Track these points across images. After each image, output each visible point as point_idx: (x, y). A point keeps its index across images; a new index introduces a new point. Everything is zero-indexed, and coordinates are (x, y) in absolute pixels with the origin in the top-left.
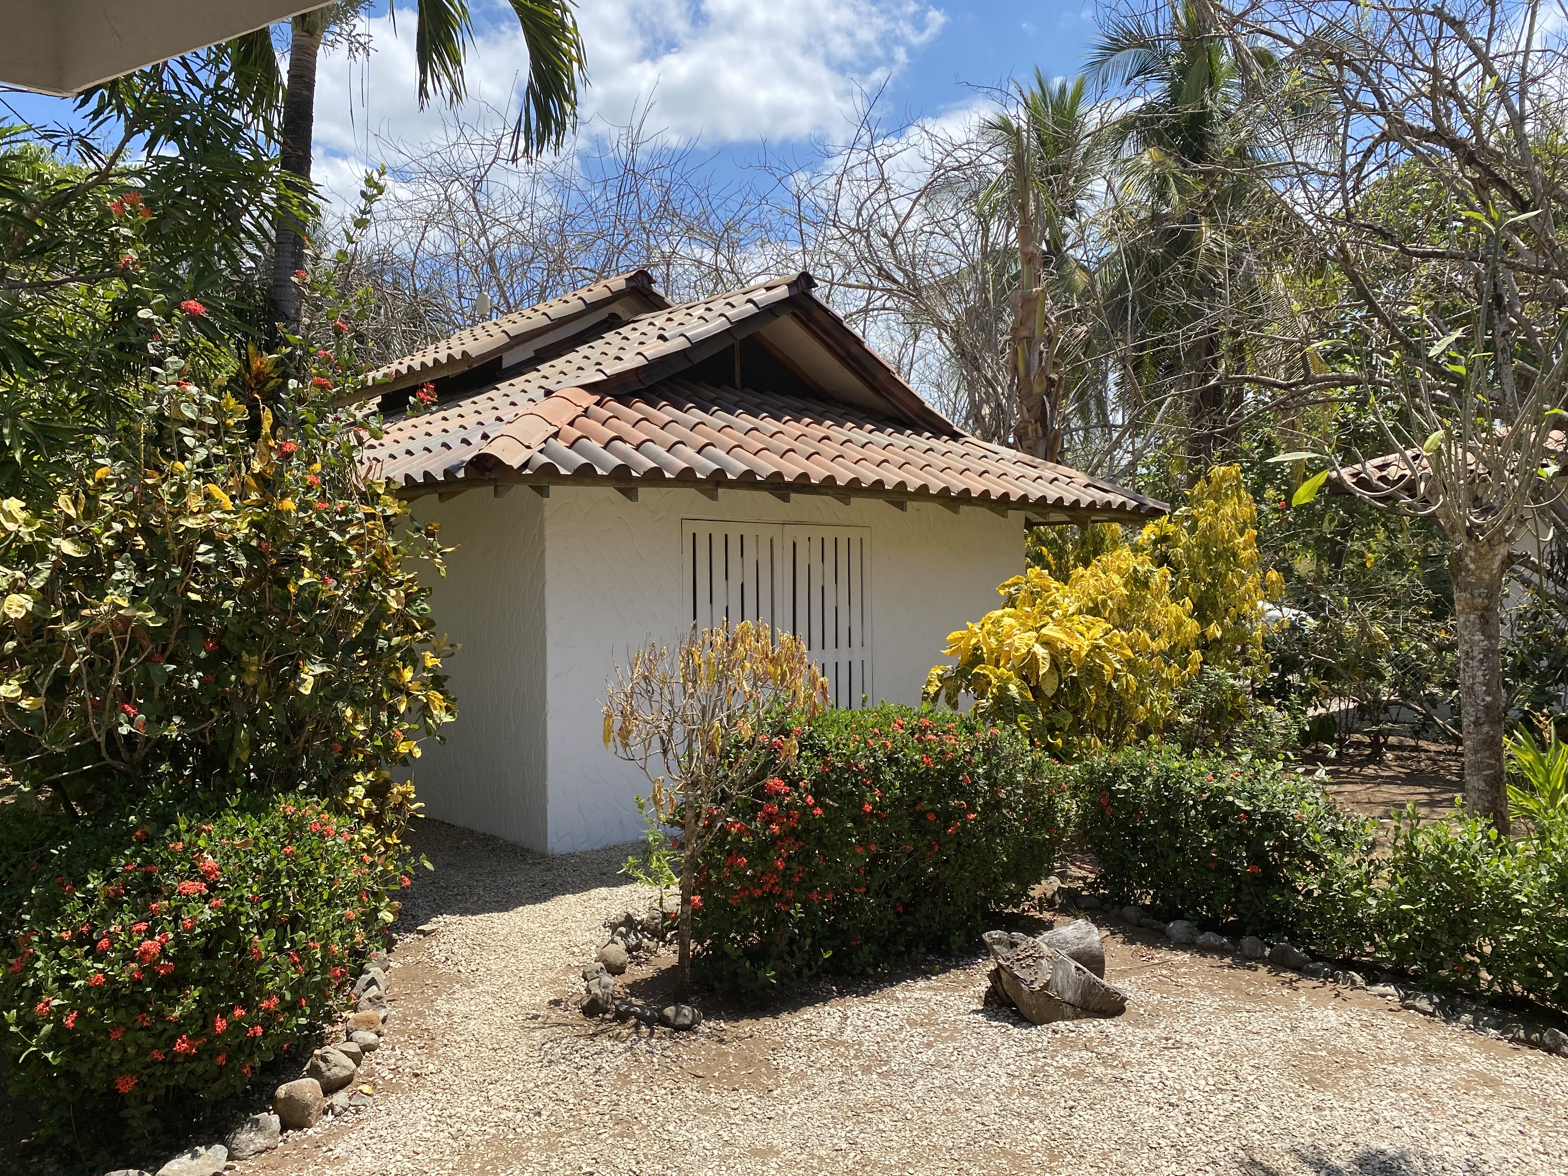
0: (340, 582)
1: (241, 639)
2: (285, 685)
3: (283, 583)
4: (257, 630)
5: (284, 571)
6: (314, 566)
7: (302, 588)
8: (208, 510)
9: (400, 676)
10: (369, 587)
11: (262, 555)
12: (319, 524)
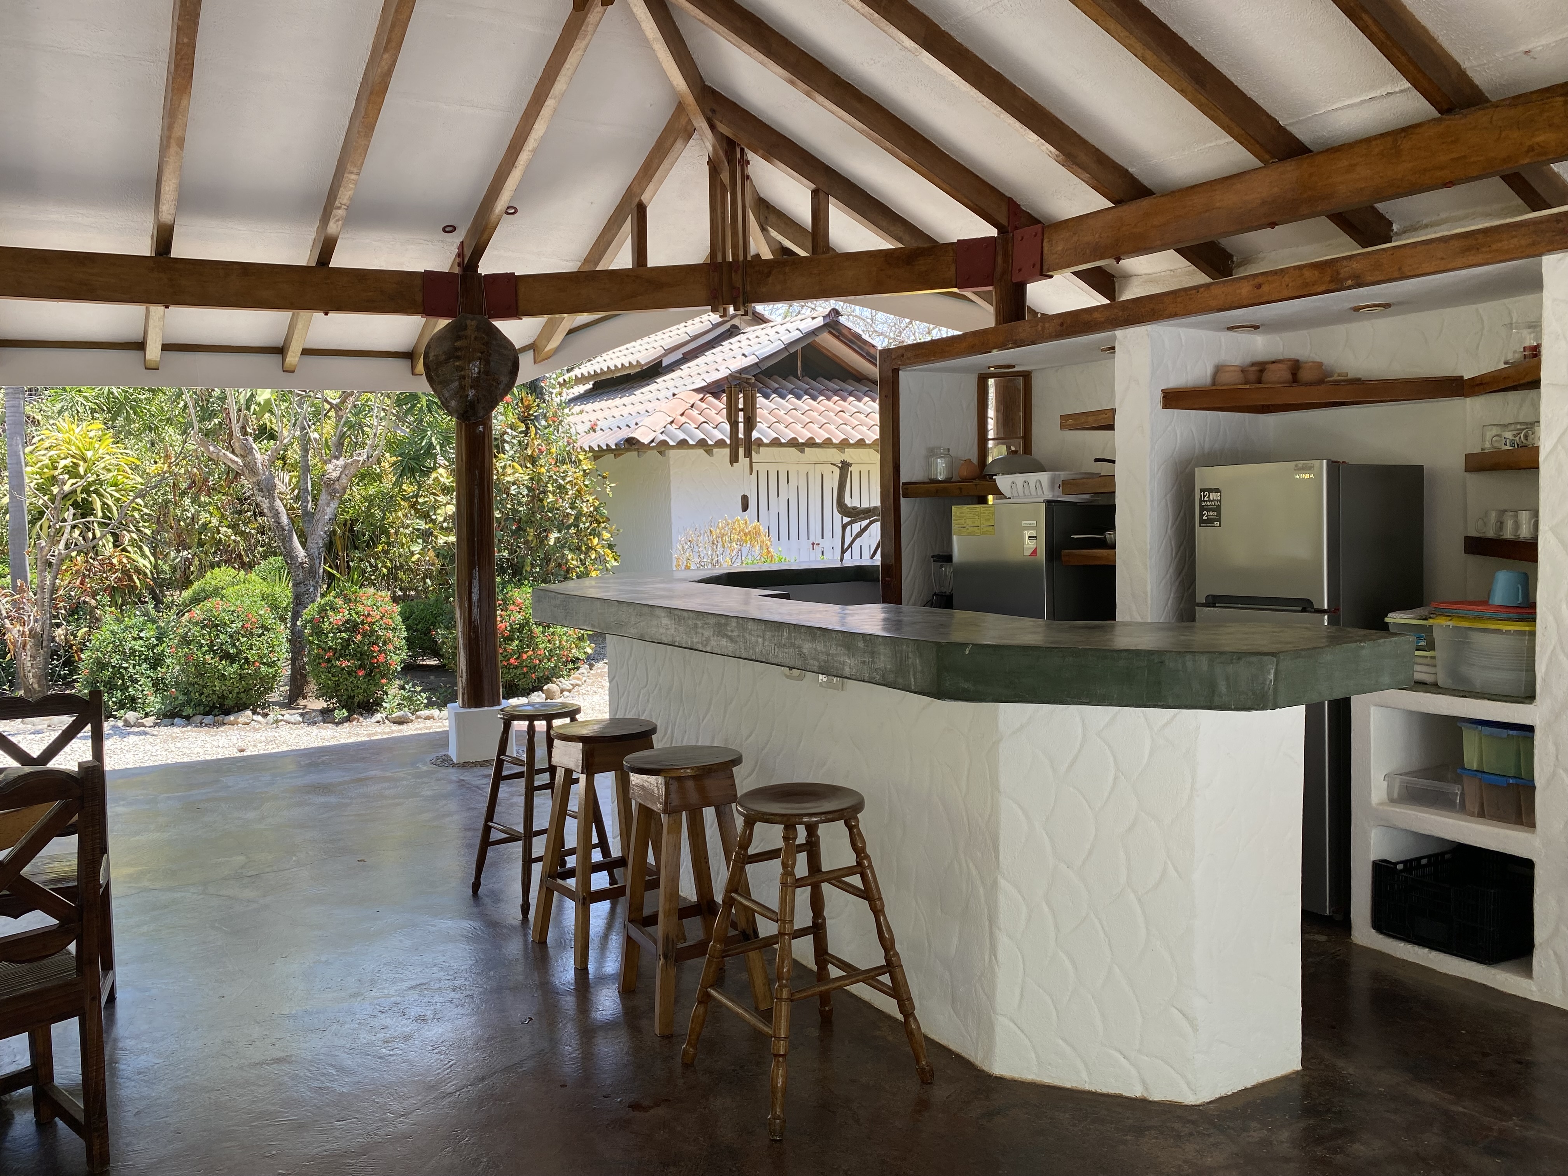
0: (564, 500)
1: (527, 522)
2: (543, 541)
3: (541, 500)
4: (533, 519)
5: (541, 496)
6: (554, 493)
7: (549, 503)
8: (514, 473)
9: (592, 542)
10: (575, 502)
11: (534, 490)
12: (555, 477)
